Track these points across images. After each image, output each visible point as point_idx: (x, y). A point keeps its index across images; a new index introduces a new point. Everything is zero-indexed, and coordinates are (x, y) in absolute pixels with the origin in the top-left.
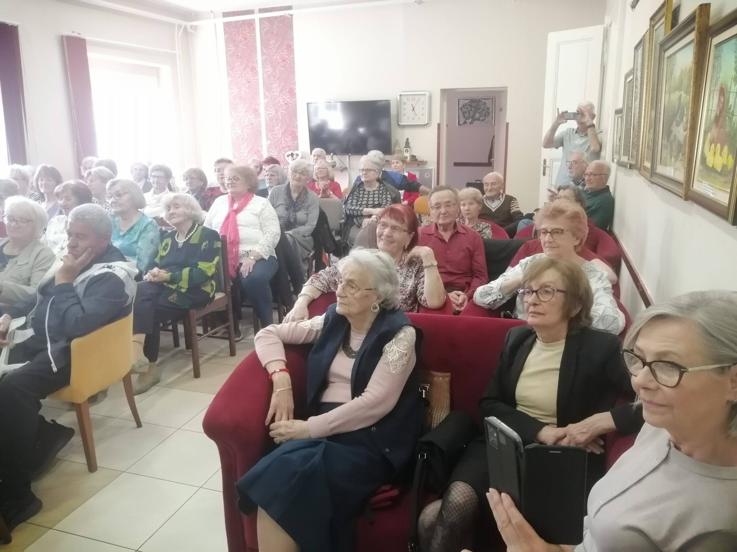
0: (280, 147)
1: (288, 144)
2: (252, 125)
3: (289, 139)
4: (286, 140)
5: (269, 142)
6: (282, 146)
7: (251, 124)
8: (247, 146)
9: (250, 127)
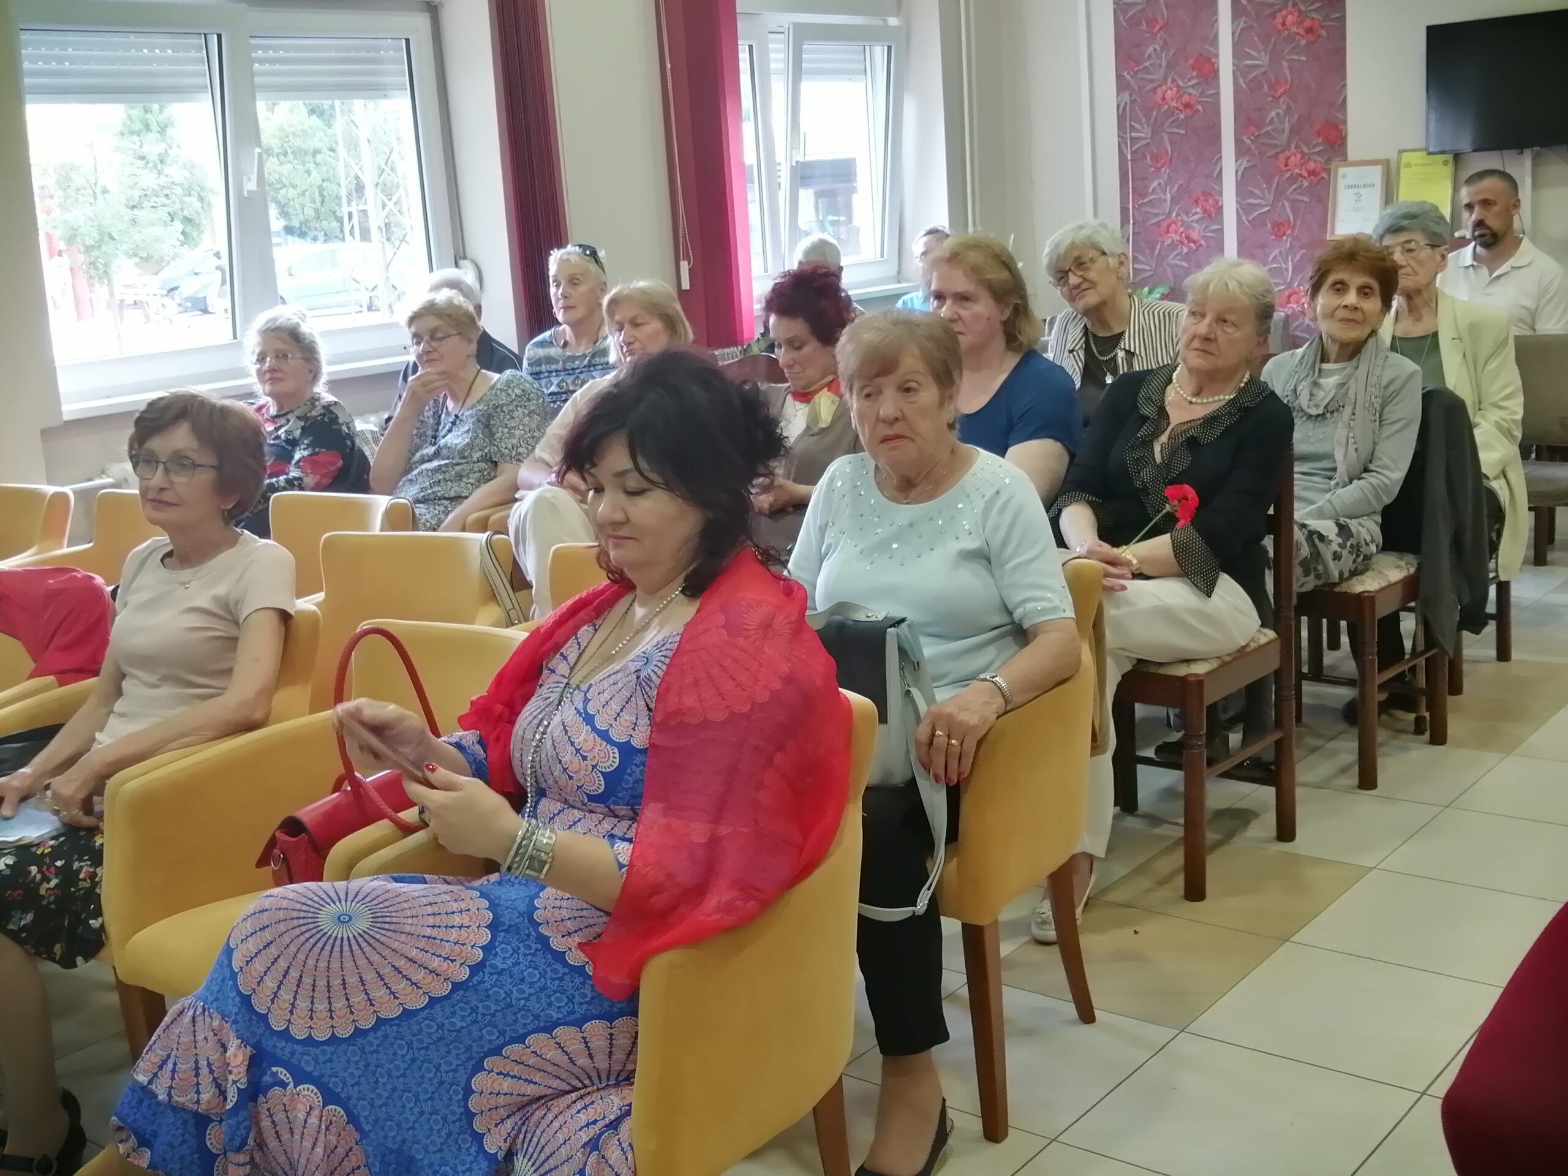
0: (1281, 176)
1: (1311, 165)
2: (1187, 110)
3: (1315, 146)
4: (1302, 152)
5: (1244, 162)
6: (1288, 175)
7: (1188, 106)
8: (1170, 181)
9: (1182, 117)
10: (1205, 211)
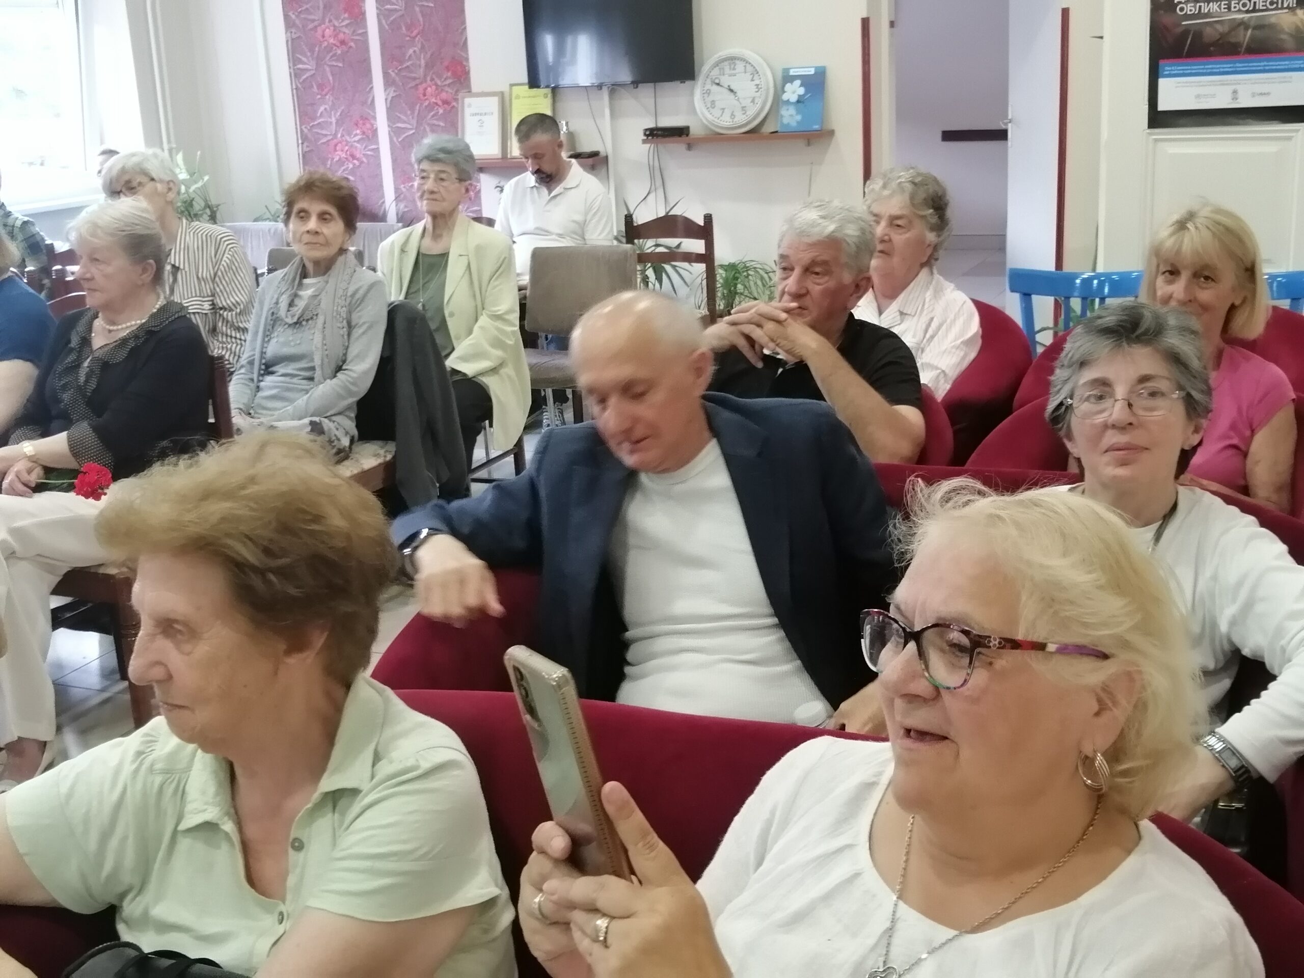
0: (421, 104)
2: (343, 46)
4: (436, 85)
5: (392, 93)
7: (343, 42)
8: (333, 107)
9: (339, 52)
10: (363, 133)
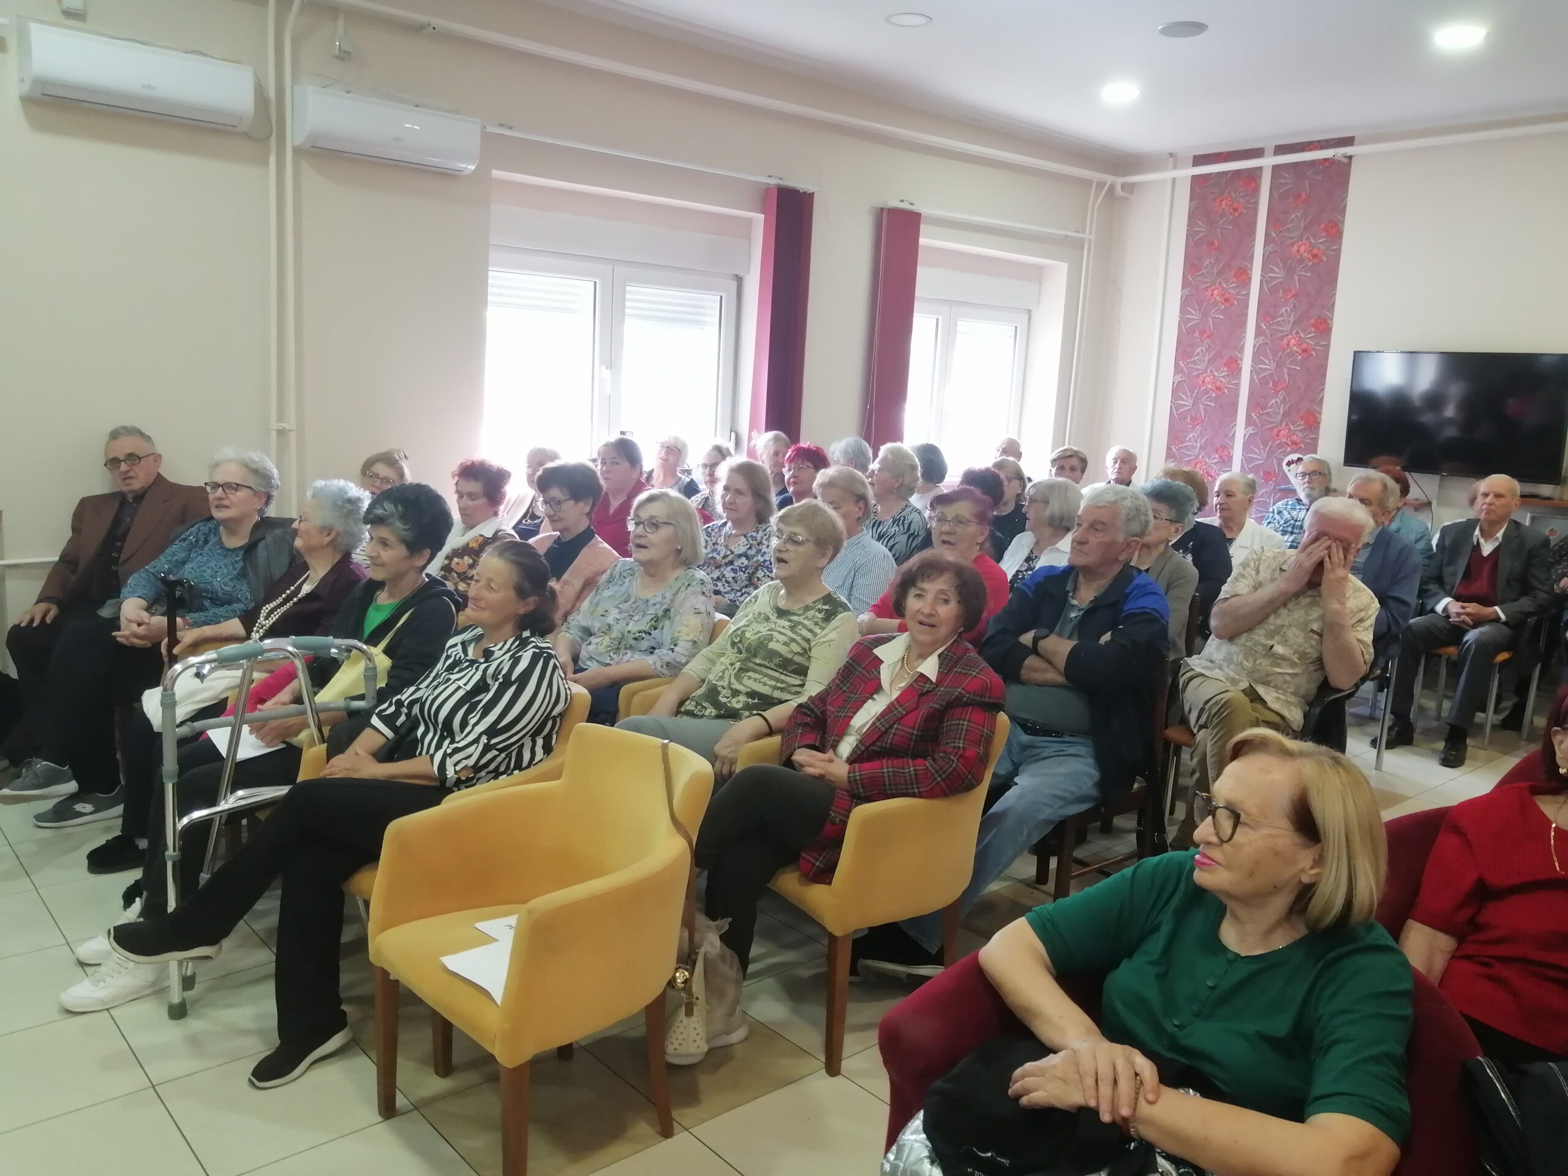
0: (1274, 442)
1: (1295, 438)
2: (1218, 392)
3: (1298, 426)
4: (1290, 429)
5: (1251, 430)
6: (1278, 442)
7: (1218, 389)
8: (1201, 435)
9: (1214, 395)
10: (1221, 457)
